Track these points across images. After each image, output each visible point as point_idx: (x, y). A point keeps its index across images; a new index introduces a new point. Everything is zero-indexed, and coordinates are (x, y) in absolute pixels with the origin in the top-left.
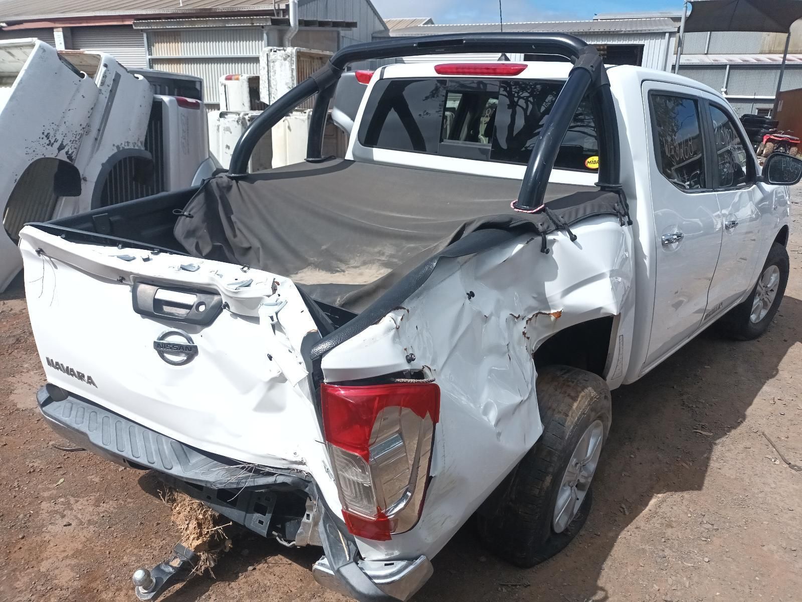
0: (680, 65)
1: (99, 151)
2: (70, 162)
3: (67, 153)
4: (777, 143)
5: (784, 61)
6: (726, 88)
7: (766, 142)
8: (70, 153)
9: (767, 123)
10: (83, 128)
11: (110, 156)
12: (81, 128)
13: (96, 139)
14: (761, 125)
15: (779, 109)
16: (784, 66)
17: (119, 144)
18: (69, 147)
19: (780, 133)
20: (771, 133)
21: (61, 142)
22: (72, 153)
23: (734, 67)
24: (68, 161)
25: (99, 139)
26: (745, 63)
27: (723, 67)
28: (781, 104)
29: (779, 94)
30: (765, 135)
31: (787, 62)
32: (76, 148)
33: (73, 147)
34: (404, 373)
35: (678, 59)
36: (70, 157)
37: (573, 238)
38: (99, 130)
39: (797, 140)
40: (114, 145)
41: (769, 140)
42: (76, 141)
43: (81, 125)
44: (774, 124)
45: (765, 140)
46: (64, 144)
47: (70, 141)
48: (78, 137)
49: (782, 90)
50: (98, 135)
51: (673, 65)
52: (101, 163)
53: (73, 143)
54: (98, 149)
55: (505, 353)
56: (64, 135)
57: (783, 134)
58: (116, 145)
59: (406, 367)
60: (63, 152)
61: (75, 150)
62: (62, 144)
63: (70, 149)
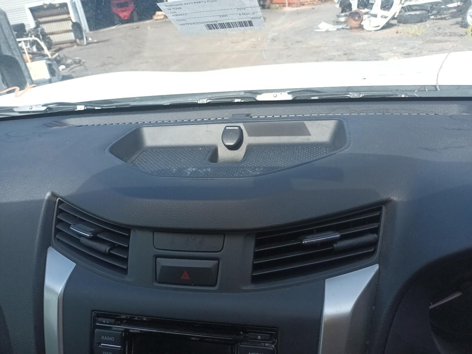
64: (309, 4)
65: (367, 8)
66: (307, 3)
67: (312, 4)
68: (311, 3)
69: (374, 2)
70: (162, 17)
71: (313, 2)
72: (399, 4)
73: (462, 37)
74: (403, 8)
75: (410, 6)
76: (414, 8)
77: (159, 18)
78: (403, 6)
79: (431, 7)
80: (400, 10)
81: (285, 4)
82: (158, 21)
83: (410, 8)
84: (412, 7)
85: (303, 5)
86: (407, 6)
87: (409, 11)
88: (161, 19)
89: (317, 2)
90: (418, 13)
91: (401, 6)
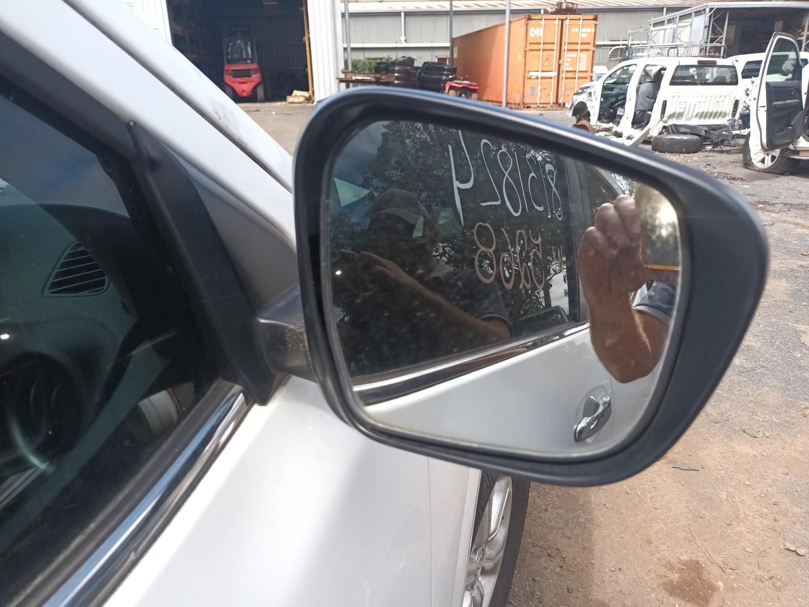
0: (350, 13)
4: (458, 90)
5: (451, 8)
6: (405, 36)
7: (449, 90)
9: (447, 70)
14: (441, 72)
15: (455, 56)
16: (452, 13)
19: (459, 79)
20: (451, 80)
23: (408, 14)
26: (417, 10)
27: (397, 14)
28: (456, 49)
29: (453, 41)
30: (446, 82)
31: (454, 9)
35: (346, 7)
39: (476, 86)
41: (451, 88)
44: (453, 71)
45: (447, 88)
49: (454, 36)
51: (342, 14)
57: (463, 80)
64: (538, 107)
65: (613, 123)
66: (535, 106)
67: (543, 107)
68: (541, 105)
69: (622, 114)
70: (302, 99)
71: (545, 105)
72: (659, 122)
73: (732, 181)
74: (664, 127)
75: (675, 125)
76: (682, 130)
77: (296, 100)
78: (666, 125)
79: (706, 131)
80: (661, 131)
81: (501, 102)
82: (293, 105)
83: (676, 129)
84: (678, 128)
85: (528, 107)
86: (671, 125)
87: (674, 133)
88: (299, 103)
89: (552, 106)
90: (685, 137)
91: (661, 124)
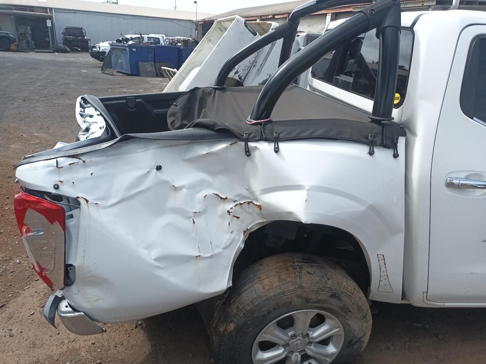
1: (259, 76)
2: (240, 81)
3: (239, 76)
8: (240, 76)
10: (251, 63)
11: (264, 80)
12: (250, 63)
13: (258, 70)
17: (271, 74)
18: (241, 73)
21: (237, 70)
22: (242, 76)
24: (239, 80)
25: (260, 70)
32: (244, 74)
33: (243, 73)
34: (52, 194)
36: (240, 78)
37: (277, 150)
38: (261, 65)
40: (268, 74)
42: (245, 70)
43: (249, 61)
46: (239, 71)
47: (242, 70)
48: (247, 68)
50: (260, 68)
52: (259, 83)
53: (243, 71)
54: (258, 76)
55: (190, 217)
56: (239, 66)
58: (269, 74)
59: (53, 191)
60: (237, 75)
61: (244, 75)
62: (237, 71)
63: (241, 74)
